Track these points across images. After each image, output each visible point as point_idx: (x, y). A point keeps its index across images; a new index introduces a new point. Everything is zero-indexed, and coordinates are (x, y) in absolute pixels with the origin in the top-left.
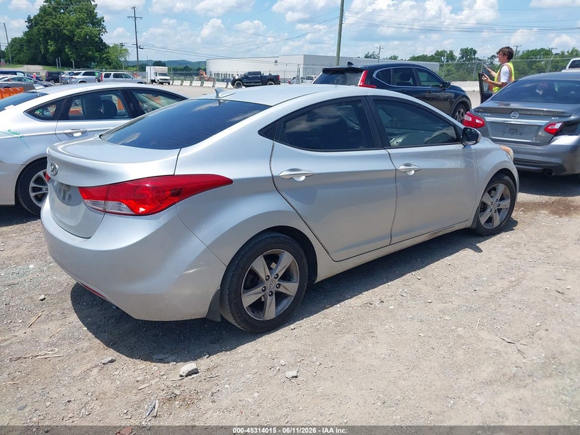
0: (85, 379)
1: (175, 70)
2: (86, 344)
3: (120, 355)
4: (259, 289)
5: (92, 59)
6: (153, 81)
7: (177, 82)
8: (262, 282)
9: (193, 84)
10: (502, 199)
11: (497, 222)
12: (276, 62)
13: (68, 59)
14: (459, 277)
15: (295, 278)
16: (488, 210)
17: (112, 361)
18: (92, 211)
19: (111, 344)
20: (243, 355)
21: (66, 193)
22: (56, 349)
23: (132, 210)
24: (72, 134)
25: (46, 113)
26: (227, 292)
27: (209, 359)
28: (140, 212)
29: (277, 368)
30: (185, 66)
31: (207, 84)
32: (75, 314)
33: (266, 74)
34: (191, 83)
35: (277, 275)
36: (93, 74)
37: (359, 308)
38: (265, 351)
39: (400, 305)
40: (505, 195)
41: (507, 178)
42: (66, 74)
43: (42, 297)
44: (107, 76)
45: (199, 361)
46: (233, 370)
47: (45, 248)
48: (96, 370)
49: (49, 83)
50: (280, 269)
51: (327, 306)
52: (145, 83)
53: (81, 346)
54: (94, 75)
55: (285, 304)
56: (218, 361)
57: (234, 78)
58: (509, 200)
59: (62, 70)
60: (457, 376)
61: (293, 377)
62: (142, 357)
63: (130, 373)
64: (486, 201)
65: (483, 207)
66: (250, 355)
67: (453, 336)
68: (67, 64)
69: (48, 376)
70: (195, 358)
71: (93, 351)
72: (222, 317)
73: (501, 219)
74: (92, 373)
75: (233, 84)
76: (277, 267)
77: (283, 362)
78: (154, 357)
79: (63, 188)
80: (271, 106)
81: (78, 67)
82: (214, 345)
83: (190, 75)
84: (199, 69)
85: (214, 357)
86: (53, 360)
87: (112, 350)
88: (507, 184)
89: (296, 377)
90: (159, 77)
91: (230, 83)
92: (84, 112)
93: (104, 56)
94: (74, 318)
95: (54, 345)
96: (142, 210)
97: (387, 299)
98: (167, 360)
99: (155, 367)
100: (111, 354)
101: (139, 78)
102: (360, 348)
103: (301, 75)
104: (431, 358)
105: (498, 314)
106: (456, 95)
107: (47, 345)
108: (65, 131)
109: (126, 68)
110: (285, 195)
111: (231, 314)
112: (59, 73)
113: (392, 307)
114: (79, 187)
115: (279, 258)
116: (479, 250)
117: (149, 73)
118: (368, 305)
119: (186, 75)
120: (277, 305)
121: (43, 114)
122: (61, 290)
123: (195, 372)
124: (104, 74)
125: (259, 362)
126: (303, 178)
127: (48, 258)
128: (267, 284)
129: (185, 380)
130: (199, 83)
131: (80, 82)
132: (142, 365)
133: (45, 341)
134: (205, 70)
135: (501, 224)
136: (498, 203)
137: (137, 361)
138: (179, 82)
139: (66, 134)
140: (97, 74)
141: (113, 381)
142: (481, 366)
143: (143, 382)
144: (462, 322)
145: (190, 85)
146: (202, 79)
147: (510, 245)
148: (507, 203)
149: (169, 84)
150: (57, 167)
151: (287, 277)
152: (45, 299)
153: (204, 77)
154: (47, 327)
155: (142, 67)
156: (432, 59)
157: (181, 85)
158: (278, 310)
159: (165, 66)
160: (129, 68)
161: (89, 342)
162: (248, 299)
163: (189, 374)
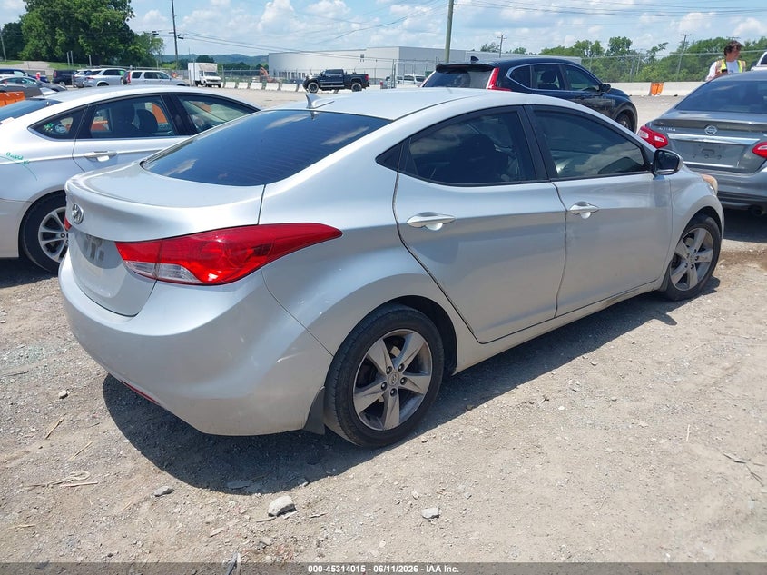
0: (131, 520)
1: (227, 67)
2: (130, 465)
3: (179, 481)
4: (378, 387)
5: (114, 52)
6: (198, 83)
7: (230, 85)
8: (381, 375)
9: (251, 87)
10: (702, 249)
11: (693, 282)
12: (362, 56)
13: (83, 52)
14: (649, 361)
15: (426, 367)
16: (683, 265)
17: (169, 492)
18: (136, 277)
19: (165, 464)
20: (356, 482)
21: (96, 250)
22: (87, 472)
23: (197, 276)
24: (95, 158)
25: (59, 129)
26: (333, 391)
27: (307, 489)
28: (210, 280)
29: (410, 502)
30: (240, 62)
31: (270, 86)
32: (111, 419)
33: (350, 73)
34: (249, 84)
35: (402, 365)
36: (117, 73)
37: (516, 410)
38: (387, 476)
39: (573, 404)
40: (705, 244)
41: (710, 220)
42: (80, 73)
43: (63, 393)
44: (136, 76)
45: (295, 491)
46: (345, 506)
47: (64, 319)
48: (146, 506)
49: (59, 85)
50: (406, 358)
51: (469, 407)
52: (188, 85)
53: (121, 469)
54: (119, 75)
55: (412, 405)
56: (322, 491)
57: (307, 78)
58: (711, 252)
59: (75, 69)
60: (670, 515)
61: (433, 517)
62: (211, 485)
63: (195, 510)
64: (680, 253)
65: (676, 261)
66: (366, 482)
67: (654, 451)
68: (81, 60)
69: (77, 515)
70: (288, 486)
71: (140, 476)
72: (326, 427)
73: (699, 277)
74: (141, 511)
75: (306, 87)
76: (402, 354)
77: (415, 493)
78: (229, 484)
79: (92, 240)
80: (393, 121)
81: (95, 64)
82: (313, 467)
83: (247, 74)
84: (259, 66)
85: (315, 485)
86: (83, 490)
87: (168, 474)
88: (709, 228)
89: (438, 517)
90: (206, 78)
91: (301, 86)
92: (110, 128)
93: (131, 48)
94: (109, 425)
95: (84, 466)
96: (212, 277)
97: (554, 395)
98: (247, 490)
99: (231, 500)
100: (166, 480)
101: (180, 79)
102: (524, 471)
103: (397, 75)
104: (628, 486)
105: (714, 418)
106: (618, 102)
107: (75, 466)
108: (87, 154)
109: (161, 65)
110: (415, 252)
111: (338, 424)
112: (71, 72)
113: (562, 408)
114: (116, 242)
115: (404, 341)
116: (671, 322)
117: (192, 71)
118: (528, 404)
119: (242, 74)
120: (401, 409)
121: (54, 130)
122: (88, 382)
123: (291, 509)
124: (132, 72)
125: (380, 492)
126: (439, 226)
127: (69, 333)
128: (388, 379)
129: (275, 522)
130: (260, 85)
131: (100, 85)
132: (212, 497)
133: (70, 460)
134: (267, 67)
135: (699, 284)
136: (696, 255)
137: (206, 492)
138: (232, 84)
139: (87, 158)
140: (122, 73)
141: (172, 522)
142: (702, 499)
143: (216, 525)
144: (664, 430)
145: (248, 88)
146: (263, 80)
147: (713, 314)
148: (708, 255)
149: (219, 86)
150: (82, 210)
151: (415, 368)
152: (67, 395)
153: (266, 78)
154: (71, 438)
155: (182, 64)
156: (572, 52)
157: (236, 87)
158: (403, 415)
159: (213, 62)
160: (165, 65)
161: (134, 461)
162: (362, 401)
163: (283, 512)
